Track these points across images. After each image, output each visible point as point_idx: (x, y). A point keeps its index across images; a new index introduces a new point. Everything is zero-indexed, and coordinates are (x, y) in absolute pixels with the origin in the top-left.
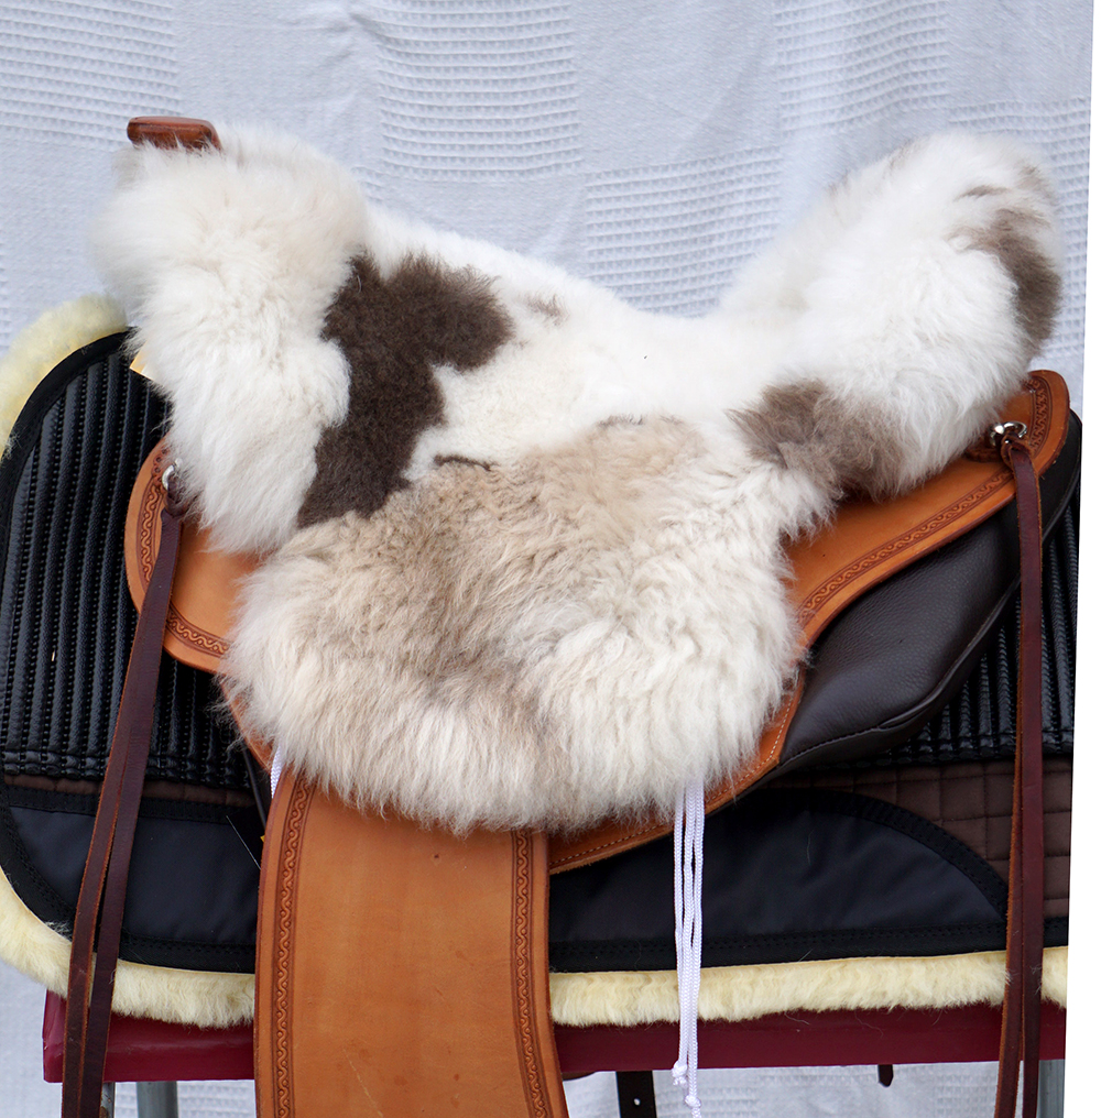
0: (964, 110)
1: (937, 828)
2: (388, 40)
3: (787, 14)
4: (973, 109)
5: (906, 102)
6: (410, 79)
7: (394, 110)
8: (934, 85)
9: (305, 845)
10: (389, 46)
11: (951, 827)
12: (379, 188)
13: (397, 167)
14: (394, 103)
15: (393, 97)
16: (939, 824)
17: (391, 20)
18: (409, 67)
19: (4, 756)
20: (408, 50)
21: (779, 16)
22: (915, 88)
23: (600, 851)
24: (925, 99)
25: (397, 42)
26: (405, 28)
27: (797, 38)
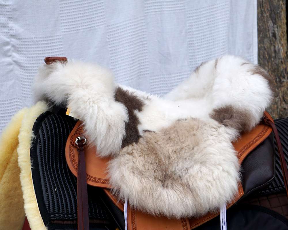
0: (153, 76)
1: (270, 210)
2: (22, 66)
3: (113, 56)
4: (155, 76)
5: (140, 75)
6: (27, 76)
7: (24, 83)
8: (146, 71)
9: (137, 227)
10: (22, 68)
11: (274, 209)
12: (21, 102)
13: (25, 97)
14: (24, 81)
15: (23, 80)
16: (271, 209)
17: (23, 62)
18: (27, 73)
19: (50, 216)
20: (27, 68)
21: (111, 57)
22: (142, 72)
23: (199, 224)
24: (144, 74)
25: (24, 67)
26: (26, 63)
27: (116, 62)
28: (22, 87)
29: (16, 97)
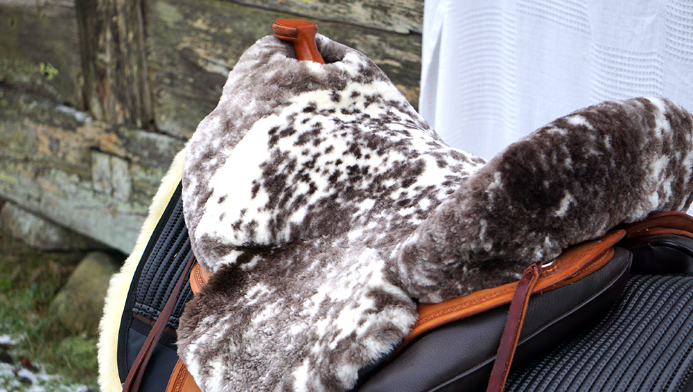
19: (135, 304)
28: (667, 33)
29: (654, 50)
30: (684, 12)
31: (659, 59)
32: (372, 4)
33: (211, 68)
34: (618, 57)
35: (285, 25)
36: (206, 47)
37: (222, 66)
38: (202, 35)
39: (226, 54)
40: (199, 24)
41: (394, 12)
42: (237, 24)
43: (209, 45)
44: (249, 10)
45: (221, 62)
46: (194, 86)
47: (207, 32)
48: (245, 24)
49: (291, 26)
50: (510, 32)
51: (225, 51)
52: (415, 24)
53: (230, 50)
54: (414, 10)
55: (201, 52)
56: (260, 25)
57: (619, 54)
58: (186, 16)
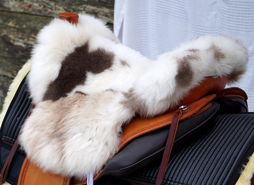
19: (3, 136)
28: (222, 18)
30: (229, 9)
31: (219, 29)
32: (90, 12)
33: (16, 44)
34: (201, 29)
35: (65, 15)
36: (14, 34)
37: (21, 42)
38: (12, 29)
39: (23, 37)
40: (11, 24)
41: (100, 15)
42: (28, 23)
43: (16, 33)
44: (34, 17)
45: (21, 40)
46: (8, 52)
47: (14, 28)
48: (32, 23)
49: (68, 15)
50: (153, 21)
51: (23, 35)
52: (110, 20)
53: (25, 35)
54: (109, 13)
55: (12, 36)
56: (39, 23)
57: (202, 28)
58: (5, 21)
